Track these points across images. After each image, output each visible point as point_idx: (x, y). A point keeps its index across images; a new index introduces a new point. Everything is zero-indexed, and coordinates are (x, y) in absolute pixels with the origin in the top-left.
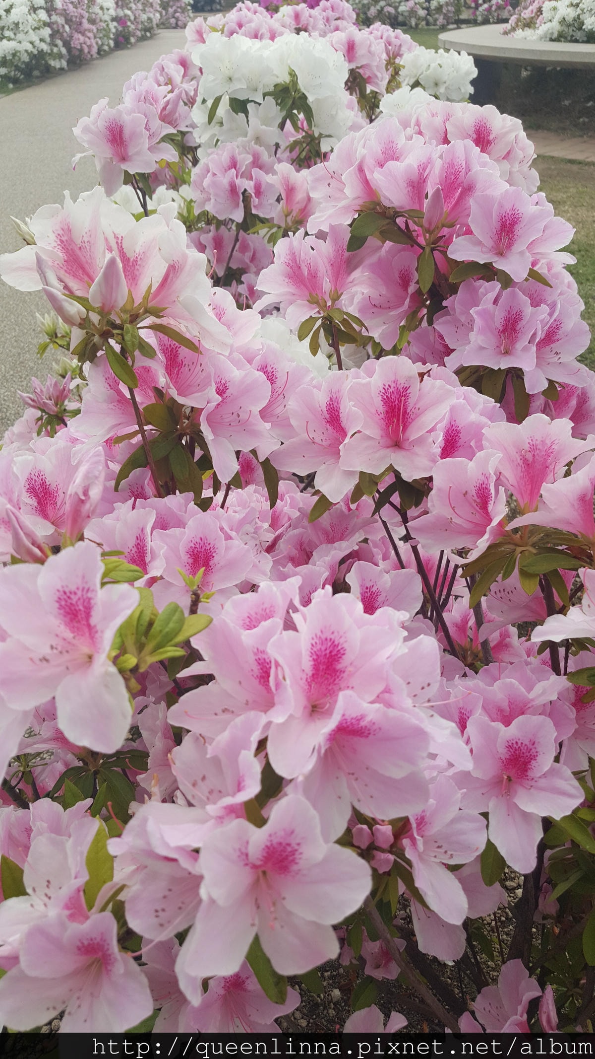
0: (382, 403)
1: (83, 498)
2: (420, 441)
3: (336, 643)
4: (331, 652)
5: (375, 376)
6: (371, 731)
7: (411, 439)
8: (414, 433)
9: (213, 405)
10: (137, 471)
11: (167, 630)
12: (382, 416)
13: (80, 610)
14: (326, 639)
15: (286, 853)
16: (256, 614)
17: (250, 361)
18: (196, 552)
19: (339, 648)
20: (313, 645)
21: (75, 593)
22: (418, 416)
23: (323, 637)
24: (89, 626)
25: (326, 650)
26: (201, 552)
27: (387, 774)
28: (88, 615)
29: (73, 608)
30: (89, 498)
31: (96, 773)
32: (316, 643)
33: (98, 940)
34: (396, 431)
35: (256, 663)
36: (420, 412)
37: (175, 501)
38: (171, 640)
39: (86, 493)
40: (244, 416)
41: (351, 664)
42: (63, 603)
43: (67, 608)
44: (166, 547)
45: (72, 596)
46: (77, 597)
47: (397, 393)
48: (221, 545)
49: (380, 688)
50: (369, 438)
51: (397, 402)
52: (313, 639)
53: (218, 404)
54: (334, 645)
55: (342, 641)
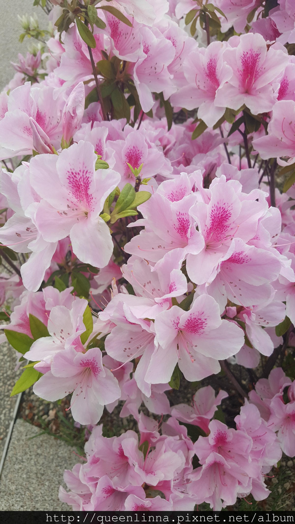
0: (242, 64)
1: (73, 115)
2: (264, 90)
3: (226, 210)
4: (222, 215)
5: (239, 46)
6: (245, 261)
7: (258, 88)
8: (259, 84)
9: (141, 60)
10: (92, 104)
11: (127, 199)
12: (240, 73)
13: (81, 184)
14: (220, 208)
15: (198, 323)
16: (177, 192)
17: (163, 33)
18: (130, 155)
19: (228, 213)
20: (212, 211)
21: (79, 174)
22: (263, 73)
23: (219, 207)
24: (87, 194)
25: (219, 214)
26: (133, 155)
27: (250, 283)
28: (87, 188)
29: (77, 184)
30: (76, 115)
31: (70, 273)
32: (214, 210)
33: (92, 360)
34: (250, 82)
35: (177, 221)
36: (265, 71)
37: (116, 124)
38: (129, 206)
39: (74, 112)
40: (158, 70)
41: (233, 223)
42: (72, 180)
43: (74, 183)
44: (115, 151)
45: (77, 176)
46: (80, 177)
47: (252, 58)
48: (146, 151)
49: (252, 236)
50: (232, 87)
51: (250, 64)
52: (213, 207)
53: (145, 60)
54: (224, 211)
55: (229, 209)
